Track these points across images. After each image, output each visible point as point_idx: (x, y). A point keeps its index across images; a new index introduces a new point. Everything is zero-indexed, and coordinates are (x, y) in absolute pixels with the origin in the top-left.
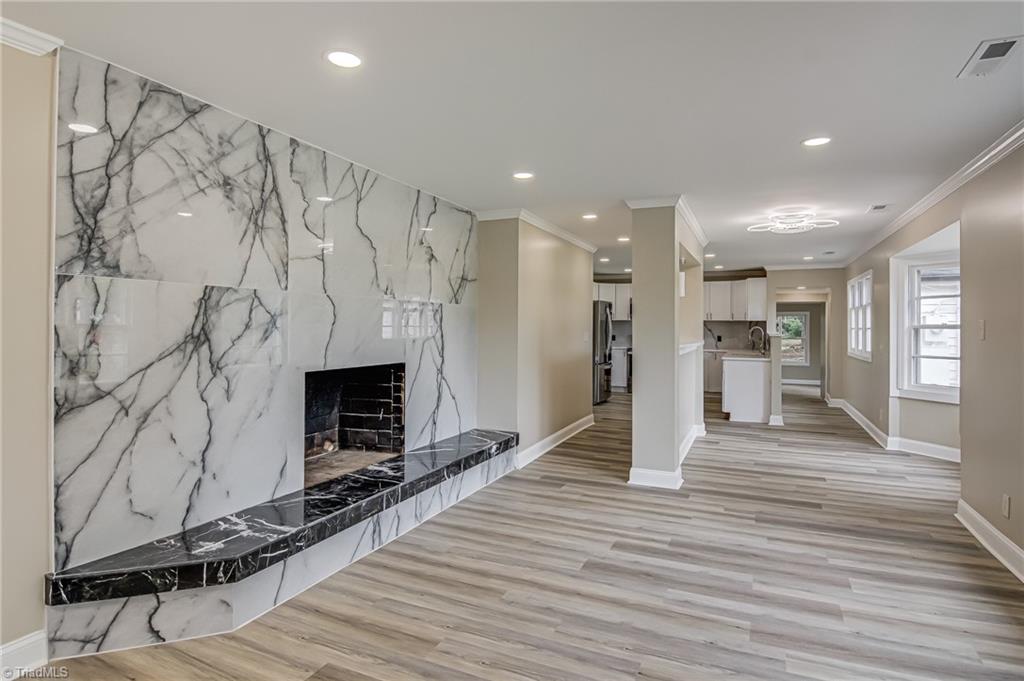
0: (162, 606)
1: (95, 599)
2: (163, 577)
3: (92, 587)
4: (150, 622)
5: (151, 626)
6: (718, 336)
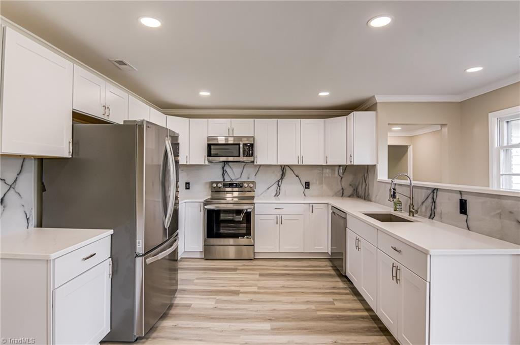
6: (306, 183)
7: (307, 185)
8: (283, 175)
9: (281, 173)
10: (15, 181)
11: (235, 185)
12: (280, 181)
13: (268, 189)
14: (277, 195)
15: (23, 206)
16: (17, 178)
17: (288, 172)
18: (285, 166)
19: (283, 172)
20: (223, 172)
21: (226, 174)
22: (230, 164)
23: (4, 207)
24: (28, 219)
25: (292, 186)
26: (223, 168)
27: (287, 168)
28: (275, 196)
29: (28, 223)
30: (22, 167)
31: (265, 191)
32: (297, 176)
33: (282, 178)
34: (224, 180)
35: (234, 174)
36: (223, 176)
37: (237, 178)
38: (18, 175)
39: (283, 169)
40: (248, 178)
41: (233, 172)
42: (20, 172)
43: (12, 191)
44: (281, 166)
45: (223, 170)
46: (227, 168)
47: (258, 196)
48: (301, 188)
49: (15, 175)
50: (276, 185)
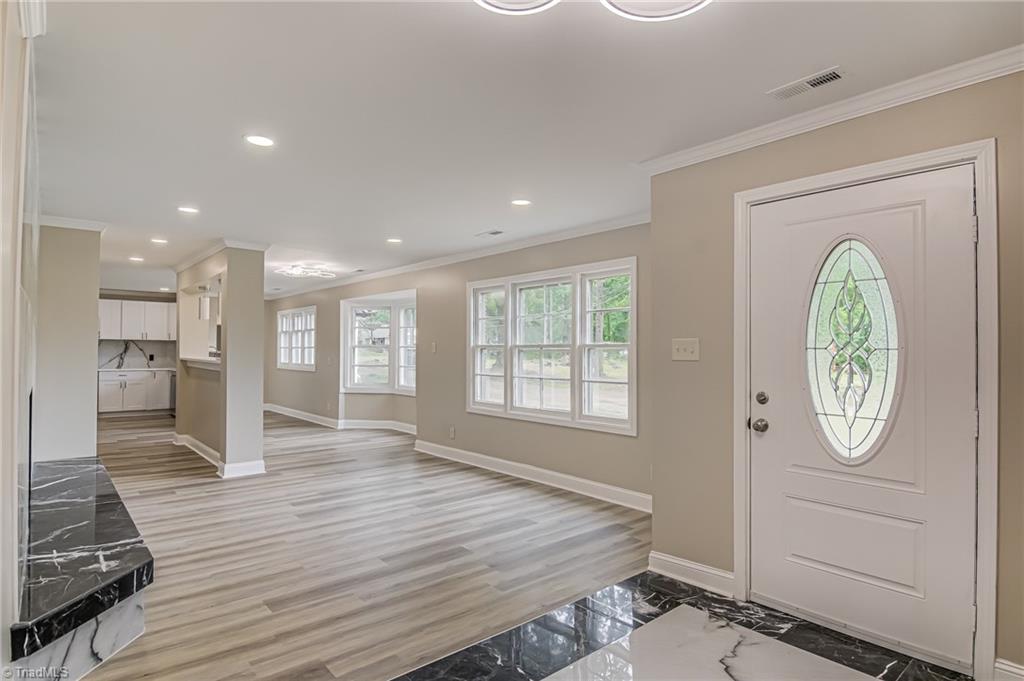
0: (100, 626)
1: (62, 635)
2: (109, 593)
3: (59, 624)
4: (91, 647)
5: (93, 651)
6: (150, 355)
7: (152, 358)
8: (126, 349)
9: (124, 347)
12: (123, 354)
13: (110, 362)
14: (119, 367)
17: (132, 345)
18: (128, 341)
19: (127, 346)
25: (135, 359)
27: (131, 343)
31: (107, 364)
32: (141, 350)
33: (125, 352)
44: (125, 341)
48: (145, 360)
50: (118, 359)
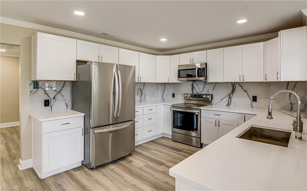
6: (253, 97)
7: (255, 99)
8: (233, 90)
9: (232, 88)
10: (61, 90)
11: (198, 96)
12: (231, 94)
13: (222, 100)
14: (228, 105)
15: (65, 100)
16: (61, 89)
17: (238, 87)
18: (235, 83)
19: (233, 88)
20: (192, 88)
21: (194, 89)
22: (196, 82)
23: (55, 100)
24: (67, 106)
25: (241, 99)
26: (192, 85)
27: (237, 85)
28: (227, 105)
29: (67, 107)
30: (64, 85)
31: (220, 101)
32: (245, 91)
33: (232, 93)
34: (193, 93)
35: (199, 89)
36: (192, 90)
37: (201, 91)
38: (62, 88)
39: (234, 85)
40: (208, 92)
41: (198, 87)
42: (63, 87)
43: (59, 94)
44: (232, 83)
45: (193, 86)
46: (195, 85)
47: (215, 105)
48: (249, 101)
49: (61, 88)
50: (227, 98)
